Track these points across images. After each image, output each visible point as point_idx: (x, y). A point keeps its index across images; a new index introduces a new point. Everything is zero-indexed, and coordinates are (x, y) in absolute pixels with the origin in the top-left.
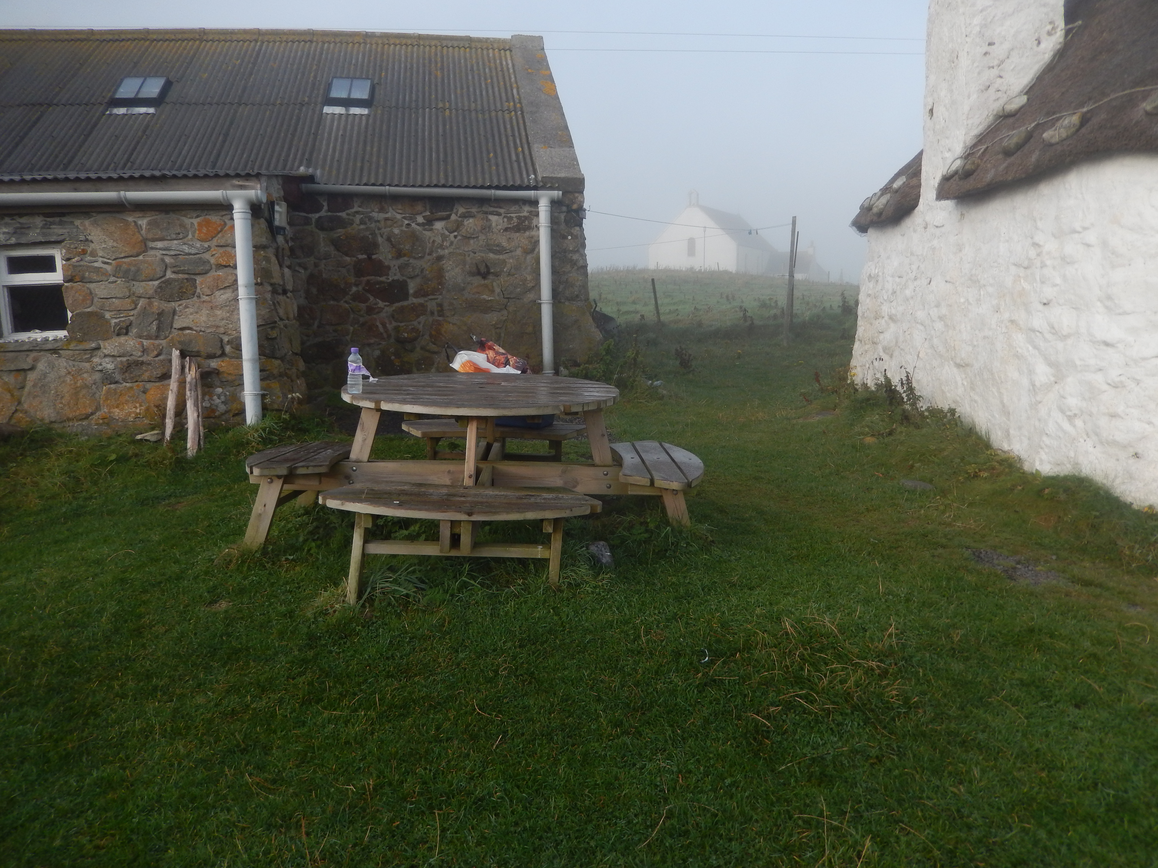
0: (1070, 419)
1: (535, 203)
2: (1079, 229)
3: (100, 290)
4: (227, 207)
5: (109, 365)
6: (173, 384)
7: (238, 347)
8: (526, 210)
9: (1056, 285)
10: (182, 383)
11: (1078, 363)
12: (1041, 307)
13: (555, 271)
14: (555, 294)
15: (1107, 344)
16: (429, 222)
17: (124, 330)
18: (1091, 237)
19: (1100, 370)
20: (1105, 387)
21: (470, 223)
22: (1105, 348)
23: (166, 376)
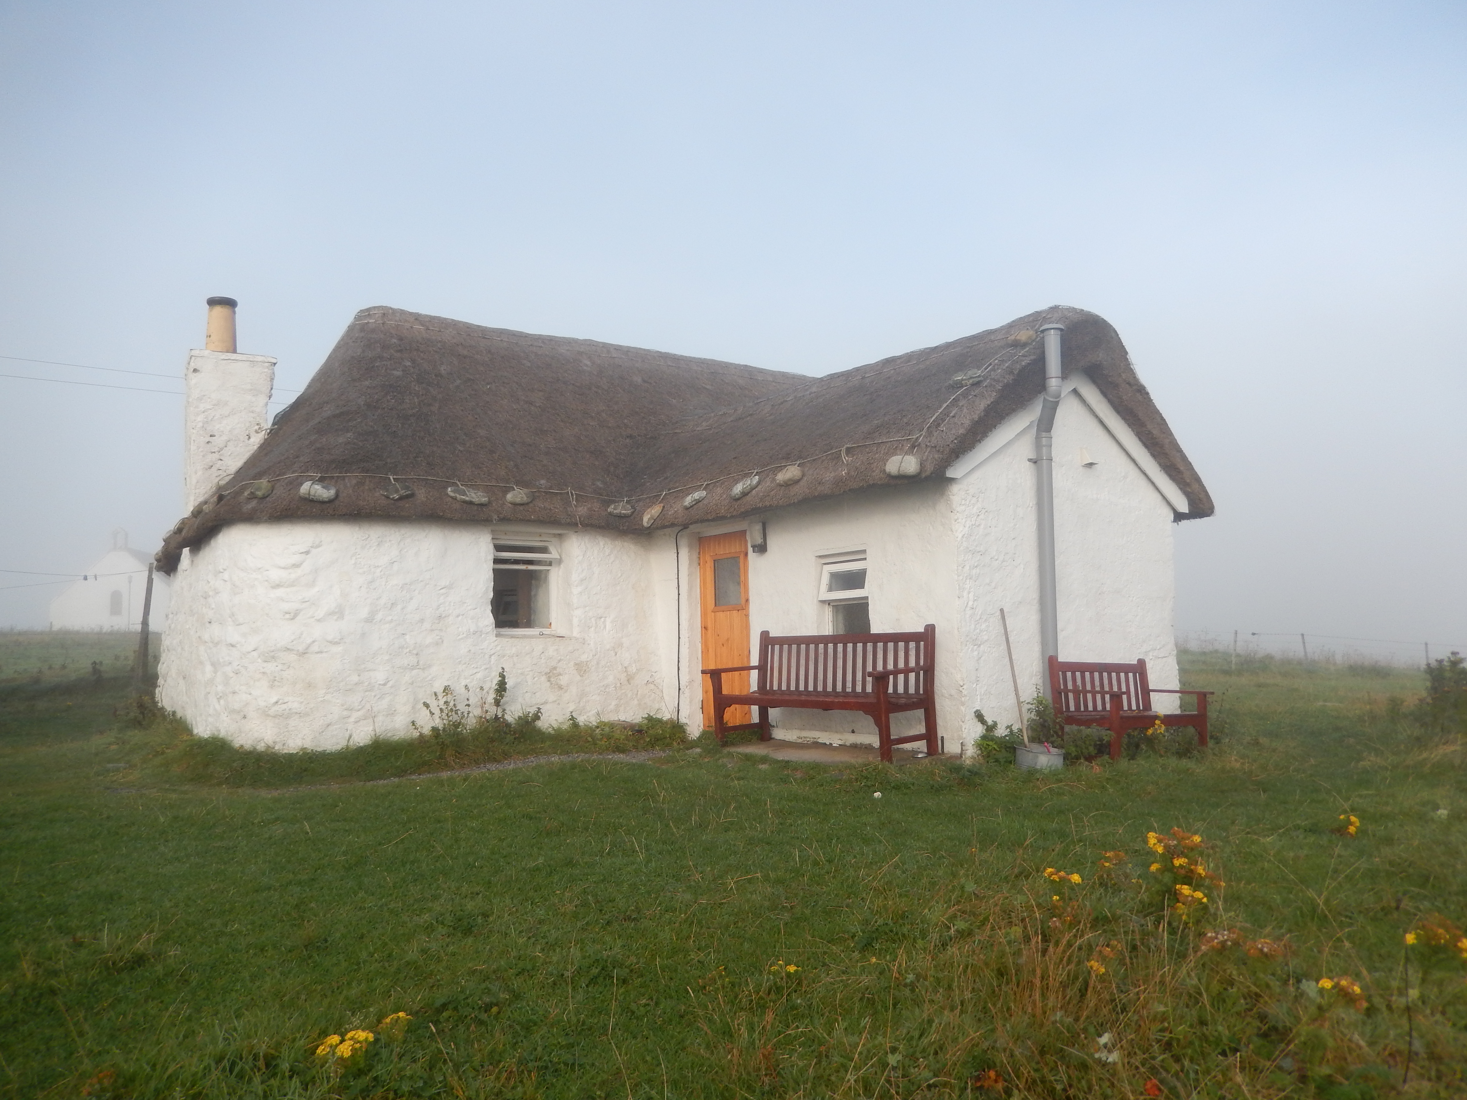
0: (219, 699)
2: (222, 571)
9: (213, 609)
11: (221, 660)
12: (208, 625)
15: (233, 646)
18: (226, 576)
19: (230, 663)
20: (232, 675)
22: (231, 648)
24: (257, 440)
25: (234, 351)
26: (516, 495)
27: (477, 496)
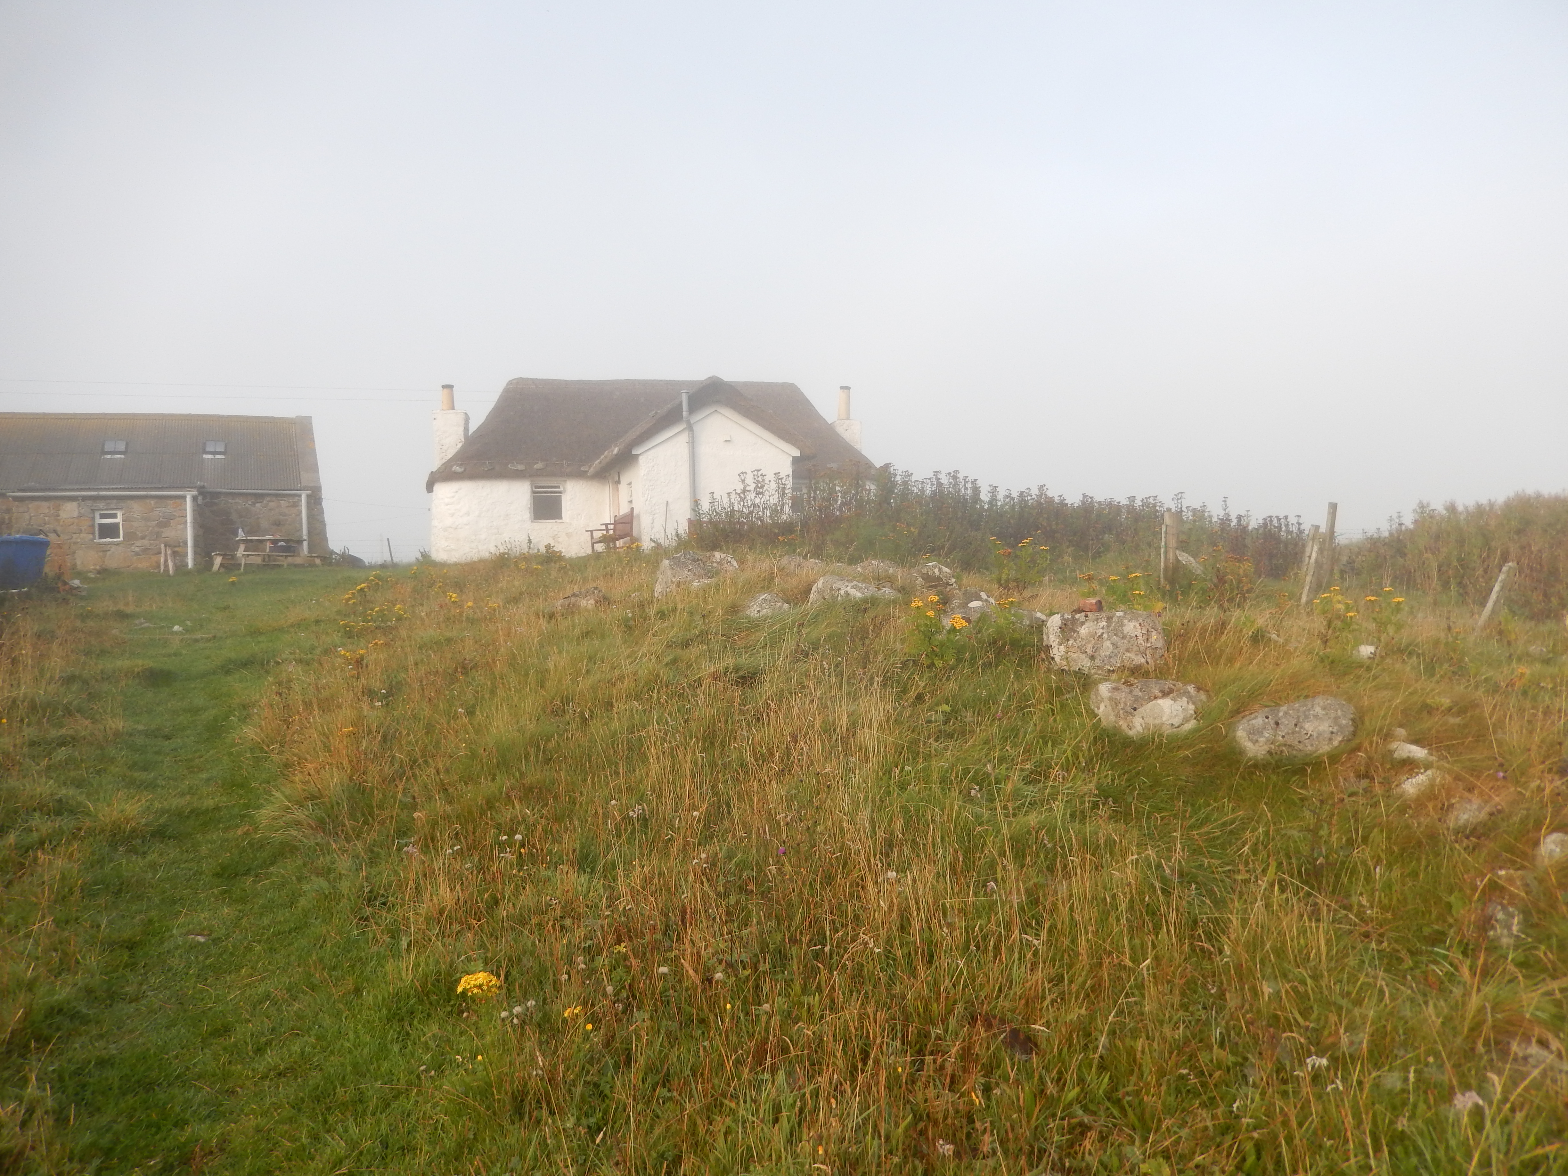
1: (300, 496)
3: (135, 524)
4: (184, 497)
5: (137, 549)
6: (163, 555)
7: (186, 543)
8: (296, 499)
10: (166, 555)
13: (309, 523)
14: (309, 532)
16: (254, 504)
17: (143, 538)
21: (271, 504)
23: (160, 553)
24: (460, 445)
25: (453, 408)
26: (539, 466)
27: (521, 467)
